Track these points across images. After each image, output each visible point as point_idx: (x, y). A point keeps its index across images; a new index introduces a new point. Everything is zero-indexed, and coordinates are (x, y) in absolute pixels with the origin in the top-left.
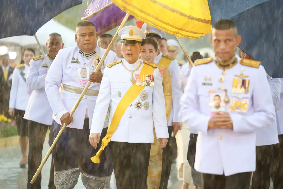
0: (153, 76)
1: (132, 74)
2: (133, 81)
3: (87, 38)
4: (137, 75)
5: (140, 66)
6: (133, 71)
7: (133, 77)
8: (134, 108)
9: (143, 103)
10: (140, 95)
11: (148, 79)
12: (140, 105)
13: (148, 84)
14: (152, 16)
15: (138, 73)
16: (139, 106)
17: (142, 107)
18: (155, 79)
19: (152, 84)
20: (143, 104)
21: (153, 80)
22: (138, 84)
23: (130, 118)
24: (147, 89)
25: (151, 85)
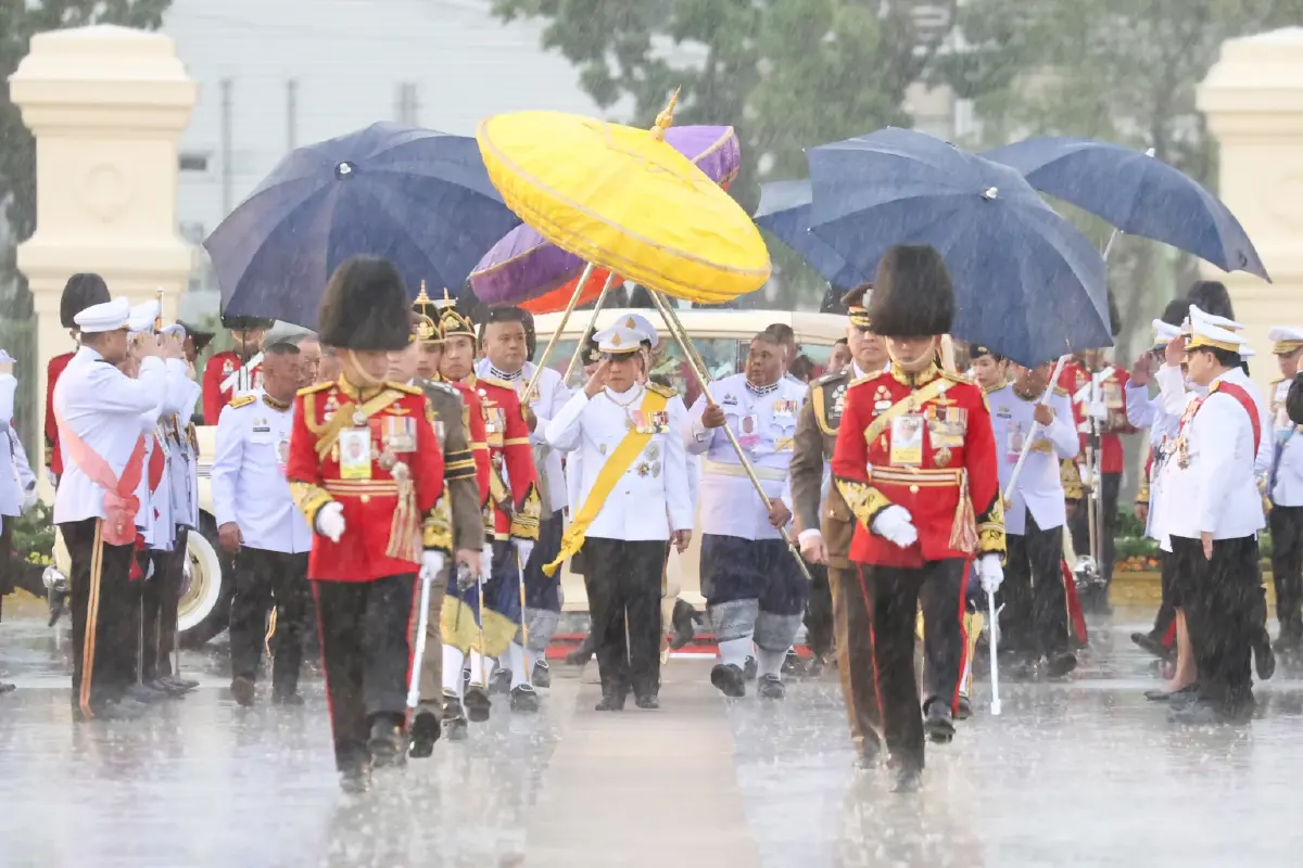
0: (665, 413)
1: (627, 410)
2: (631, 425)
3: (512, 343)
4: (635, 412)
5: (639, 394)
6: (627, 405)
7: (628, 415)
8: (634, 475)
9: (651, 464)
10: (643, 453)
11: (657, 419)
12: (645, 469)
13: (659, 430)
14: (655, 273)
15: (636, 406)
16: (643, 471)
17: (650, 472)
18: (670, 420)
19: (665, 428)
20: (650, 466)
21: (665, 420)
22: (640, 429)
23: (628, 493)
24: (655, 438)
25: (663, 431)
